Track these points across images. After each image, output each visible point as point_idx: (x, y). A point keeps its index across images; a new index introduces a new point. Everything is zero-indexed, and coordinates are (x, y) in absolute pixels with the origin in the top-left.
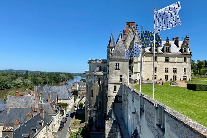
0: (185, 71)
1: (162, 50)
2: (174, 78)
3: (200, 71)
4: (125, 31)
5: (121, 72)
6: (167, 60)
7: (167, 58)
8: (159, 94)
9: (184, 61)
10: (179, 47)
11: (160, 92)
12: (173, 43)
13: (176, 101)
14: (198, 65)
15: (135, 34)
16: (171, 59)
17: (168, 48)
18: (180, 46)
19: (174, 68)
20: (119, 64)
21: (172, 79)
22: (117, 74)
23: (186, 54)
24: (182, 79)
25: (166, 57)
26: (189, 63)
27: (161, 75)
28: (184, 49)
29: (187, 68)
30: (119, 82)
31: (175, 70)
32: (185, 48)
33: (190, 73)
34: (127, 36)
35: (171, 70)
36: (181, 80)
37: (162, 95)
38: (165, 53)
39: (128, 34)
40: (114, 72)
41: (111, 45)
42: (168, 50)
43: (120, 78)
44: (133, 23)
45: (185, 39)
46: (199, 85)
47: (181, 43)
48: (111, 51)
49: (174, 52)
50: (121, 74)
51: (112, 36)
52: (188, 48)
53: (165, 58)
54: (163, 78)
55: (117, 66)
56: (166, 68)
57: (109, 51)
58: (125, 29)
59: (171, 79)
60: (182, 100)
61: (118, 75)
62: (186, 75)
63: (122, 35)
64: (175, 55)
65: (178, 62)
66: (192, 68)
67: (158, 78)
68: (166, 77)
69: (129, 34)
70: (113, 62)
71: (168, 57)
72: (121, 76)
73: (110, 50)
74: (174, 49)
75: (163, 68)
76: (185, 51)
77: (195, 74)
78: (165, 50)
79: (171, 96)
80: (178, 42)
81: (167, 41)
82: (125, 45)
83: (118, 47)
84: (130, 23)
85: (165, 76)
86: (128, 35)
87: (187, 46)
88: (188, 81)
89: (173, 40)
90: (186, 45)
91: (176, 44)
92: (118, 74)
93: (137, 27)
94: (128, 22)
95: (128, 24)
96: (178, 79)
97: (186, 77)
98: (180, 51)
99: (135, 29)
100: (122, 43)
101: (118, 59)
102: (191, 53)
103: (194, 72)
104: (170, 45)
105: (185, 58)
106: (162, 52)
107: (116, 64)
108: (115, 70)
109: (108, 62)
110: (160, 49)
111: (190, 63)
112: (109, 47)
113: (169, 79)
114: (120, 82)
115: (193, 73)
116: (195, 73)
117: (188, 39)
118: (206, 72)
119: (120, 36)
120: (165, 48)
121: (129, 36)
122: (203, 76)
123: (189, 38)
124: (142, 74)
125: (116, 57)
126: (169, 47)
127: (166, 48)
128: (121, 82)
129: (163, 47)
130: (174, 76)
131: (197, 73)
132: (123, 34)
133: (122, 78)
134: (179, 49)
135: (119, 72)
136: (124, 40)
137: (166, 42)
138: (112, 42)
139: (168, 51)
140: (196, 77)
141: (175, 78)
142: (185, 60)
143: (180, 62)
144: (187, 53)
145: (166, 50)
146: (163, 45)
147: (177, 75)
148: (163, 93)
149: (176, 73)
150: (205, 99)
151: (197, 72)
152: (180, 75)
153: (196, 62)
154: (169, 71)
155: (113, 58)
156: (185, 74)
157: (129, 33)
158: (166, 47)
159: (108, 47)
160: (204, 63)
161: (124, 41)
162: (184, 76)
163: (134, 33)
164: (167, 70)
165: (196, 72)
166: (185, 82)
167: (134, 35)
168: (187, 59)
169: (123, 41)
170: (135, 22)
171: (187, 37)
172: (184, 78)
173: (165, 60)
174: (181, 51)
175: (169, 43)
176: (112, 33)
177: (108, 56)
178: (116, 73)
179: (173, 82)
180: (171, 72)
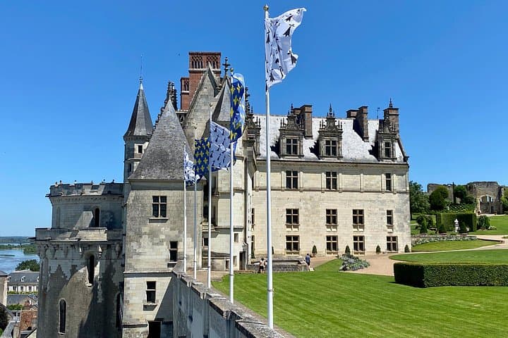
0: (390, 220)
1: (316, 150)
2: (355, 245)
3: (438, 218)
4: (185, 83)
5: (171, 229)
6: (332, 185)
7: (332, 177)
8: (301, 304)
9: (384, 187)
10: (368, 138)
11: (306, 296)
12: (347, 125)
13: (354, 327)
14: (431, 199)
15: (220, 94)
16: (344, 180)
17: (334, 143)
18: (372, 135)
19: (355, 212)
20: (164, 198)
21: (351, 248)
22: (157, 236)
23: (390, 161)
24: (384, 248)
25: (328, 174)
26: (400, 193)
27: (312, 236)
28: (383, 145)
29: (398, 211)
30: (163, 267)
31: (358, 218)
32: (387, 144)
33: (406, 226)
34: (195, 101)
35: (345, 218)
36: (378, 250)
37: (312, 309)
38: (326, 160)
39: (198, 93)
40: (145, 229)
41: (140, 131)
42: (334, 149)
43: (171, 252)
44: (214, 58)
45: (386, 113)
46: (432, 268)
47: (372, 126)
48: (137, 151)
49: (354, 157)
50: (173, 235)
51: (141, 98)
52: (397, 144)
53: (324, 175)
54: (322, 247)
55: (160, 208)
56: (328, 211)
57: (129, 153)
58: (187, 75)
59: (347, 248)
60: (375, 324)
61: (161, 242)
62: (394, 235)
63: (175, 97)
64: (356, 167)
65: (369, 189)
66: (413, 210)
67: (305, 248)
68: (332, 244)
69: (201, 93)
70: (142, 193)
71: (335, 174)
72: (174, 245)
73: (134, 149)
74: (354, 147)
75: (318, 211)
76: (388, 153)
77: (423, 231)
78: (323, 150)
79: (342, 309)
80: (365, 124)
81: (331, 119)
82: (188, 131)
83: (163, 136)
84: (204, 58)
85: (328, 238)
86: (196, 97)
87: (393, 137)
88: (400, 256)
89: (349, 116)
90: (388, 132)
91: (359, 128)
92: (162, 237)
93: (226, 70)
94: (194, 51)
95: (196, 58)
96: (370, 247)
97: (395, 238)
98: (371, 152)
99: (222, 75)
100: (175, 123)
101: (163, 181)
102: (405, 159)
103: (419, 221)
104: (338, 133)
105: (388, 176)
106: (313, 156)
107: (155, 198)
108: (151, 221)
109: (125, 191)
110: (307, 144)
111: (406, 193)
112: (130, 137)
113: (341, 249)
114: (169, 265)
115: (417, 227)
116: (422, 227)
117: (394, 112)
118: (456, 221)
119: (167, 100)
120: (323, 144)
121: (201, 101)
122: (448, 234)
123: (397, 109)
124: (249, 234)
125: (156, 173)
126: (335, 139)
127: (328, 142)
128: (173, 265)
129: (318, 141)
130: (355, 238)
131: (428, 227)
132: (182, 94)
133: (176, 252)
134: (368, 146)
135: (165, 231)
136: (185, 114)
137: (325, 124)
138: (140, 120)
139: (334, 153)
140: (427, 240)
141: (359, 243)
142: (389, 184)
143: (374, 188)
144: (394, 159)
145: (328, 149)
146: (316, 134)
147: (366, 233)
148: (315, 299)
149: (363, 227)
150: (448, 315)
151: (430, 222)
152: (375, 235)
153: (424, 189)
154: (339, 220)
155: (143, 177)
156: (391, 230)
157: (200, 89)
158: (328, 138)
159: (125, 137)
160: (450, 191)
161: (183, 118)
162: (388, 239)
163: (216, 89)
164: (332, 218)
165: (426, 223)
166: (391, 258)
167: (218, 97)
168: (395, 178)
169: (179, 115)
170: (220, 54)
171: (391, 108)
172: (389, 245)
173: (324, 185)
174: (375, 151)
175: (335, 126)
176: (142, 88)
177: (129, 169)
178: (153, 234)
179: (352, 261)
180: (345, 225)
